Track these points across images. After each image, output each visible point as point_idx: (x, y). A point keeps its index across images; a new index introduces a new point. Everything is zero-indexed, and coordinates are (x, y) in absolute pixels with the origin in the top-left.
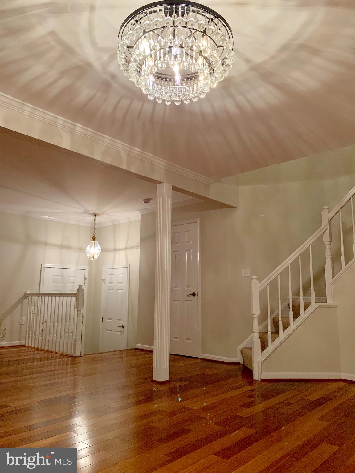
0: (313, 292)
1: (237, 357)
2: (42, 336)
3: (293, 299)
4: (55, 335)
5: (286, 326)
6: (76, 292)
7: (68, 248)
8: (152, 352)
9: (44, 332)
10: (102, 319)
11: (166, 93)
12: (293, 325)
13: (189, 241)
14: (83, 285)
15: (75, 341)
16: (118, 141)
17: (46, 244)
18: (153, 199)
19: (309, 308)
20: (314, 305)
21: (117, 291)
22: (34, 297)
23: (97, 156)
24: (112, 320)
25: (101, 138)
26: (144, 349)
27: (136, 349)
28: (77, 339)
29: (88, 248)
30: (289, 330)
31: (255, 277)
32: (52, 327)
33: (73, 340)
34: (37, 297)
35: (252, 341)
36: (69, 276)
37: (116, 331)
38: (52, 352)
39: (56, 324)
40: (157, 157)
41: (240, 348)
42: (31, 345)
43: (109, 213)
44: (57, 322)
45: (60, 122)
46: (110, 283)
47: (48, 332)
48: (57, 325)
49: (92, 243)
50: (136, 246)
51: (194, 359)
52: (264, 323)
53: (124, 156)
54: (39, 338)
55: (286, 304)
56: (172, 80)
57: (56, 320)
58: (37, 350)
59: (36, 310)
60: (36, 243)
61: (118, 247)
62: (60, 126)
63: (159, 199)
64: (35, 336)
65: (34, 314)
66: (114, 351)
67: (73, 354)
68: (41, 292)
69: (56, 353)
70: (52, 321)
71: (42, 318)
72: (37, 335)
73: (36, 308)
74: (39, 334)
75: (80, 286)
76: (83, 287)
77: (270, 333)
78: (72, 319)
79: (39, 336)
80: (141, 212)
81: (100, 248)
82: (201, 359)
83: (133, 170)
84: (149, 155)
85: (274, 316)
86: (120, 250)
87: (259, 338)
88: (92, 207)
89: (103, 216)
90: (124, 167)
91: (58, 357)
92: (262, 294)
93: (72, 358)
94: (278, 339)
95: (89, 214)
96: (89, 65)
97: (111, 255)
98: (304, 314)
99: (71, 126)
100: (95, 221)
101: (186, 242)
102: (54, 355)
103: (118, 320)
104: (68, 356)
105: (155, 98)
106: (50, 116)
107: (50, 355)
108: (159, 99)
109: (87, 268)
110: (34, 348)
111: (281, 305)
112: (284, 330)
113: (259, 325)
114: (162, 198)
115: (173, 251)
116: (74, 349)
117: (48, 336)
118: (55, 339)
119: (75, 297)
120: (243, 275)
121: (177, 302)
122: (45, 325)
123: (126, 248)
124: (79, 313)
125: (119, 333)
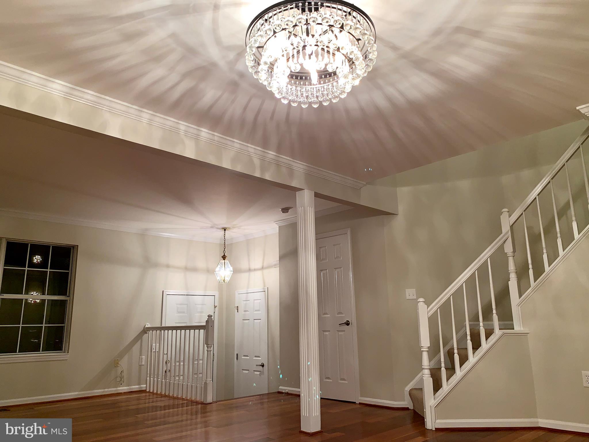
0: (495, 317)
1: (404, 401)
2: (165, 379)
3: (470, 325)
4: (181, 378)
5: (464, 359)
6: (204, 324)
7: (194, 270)
8: (299, 396)
9: (168, 374)
10: (237, 356)
11: (302, 94)
12: (472, 359)
13: (337, 257)
14: (212, 314)
15: (206, 384)
16: (249, 145)
17: (168, 266)
18: (293, 207)
19: (492, 337)
20: (497, 332)
21: (254, 321)
22: (155, 331)
23: (226, 164)
24: (248, 358)
25: (229, 143)
26: (289, 392)
27: (279, 393)
28: (208, 382)
29: (217, 269)
30: (468, 365)
31: (421, 300)
32: (177, 367)
33: (203, 384)
34: (158, 331)
35: (422, 380)
36: (196, 304)
37: (254, 371)
38: (178, 398)
39: (182, 364)
40: (295, 161)
41: (408, 388)
42: (153, 391)
43: (241, 226)
44: (184, 361)
45: (182, 128)
46: (245, 311)
47: (173, 375)
48: (184, 365)
49: (222, 264)
50: (275, 265)
51: (352, 404)
52: (436, 358)
53: (257, 162)
54: (162, 381)
55: (461, 333)
56: (308, 78)
57: (182, 359)
58: (160, 396)
59: (157, 347)
60: (156, 265)
61: (253, 267)
62: (182, 133)
63: (300, 208)
64: (158, 378)
65: (155, 352)
66: (253, 396)
67: (203, 401)
68: (163, 325)
69: (183, 399)
70: (178, 360)
71: (165, 356)
72: (159, 377)
73: (158, 344)
74: (162, 377)
75: (210, 316)
76: (213, 317)
77: (443, 369)
78: (201, 357)
79: (162, 379)
80: (279, 223)
81: (231, 269)
82: (360, 404)
83: (268, 177)
84: (285, 159)
85: (448, 348)
86: (255, 270)
87: (430, 376)
88: (222, 220)
89: (235, 230)
90: (257, 174)
91: (185, 405)
92: (432, 320)
93: (202, 405)
94: (454, 377)
95: (218, 228)
96: (214, 65)
97: (244, 277)
98: (485, 345)
99: (195, 132)
100: (224, 237)
101: (335, 259)
102: (181, 402)
103: (256, 357)
104: (197, 403)
105: (290, 101)
106: (170, 121)
107: (176, 402)
108: (294, 101)
109: (216, 293)
110: (157, 394)
111: (456, 334)
112: (461, 366)
113: (430, 359)
114: (303, 208)
115: (320, 270)
116: (204, 394)
117: (173, 378)
118: (181, 383)
119: (204, 330)
120: (408, 297)
121: (327, 333)
122: (169, 365)
123: (263, 268)
124: (209, 349)
125: (258, 373)
